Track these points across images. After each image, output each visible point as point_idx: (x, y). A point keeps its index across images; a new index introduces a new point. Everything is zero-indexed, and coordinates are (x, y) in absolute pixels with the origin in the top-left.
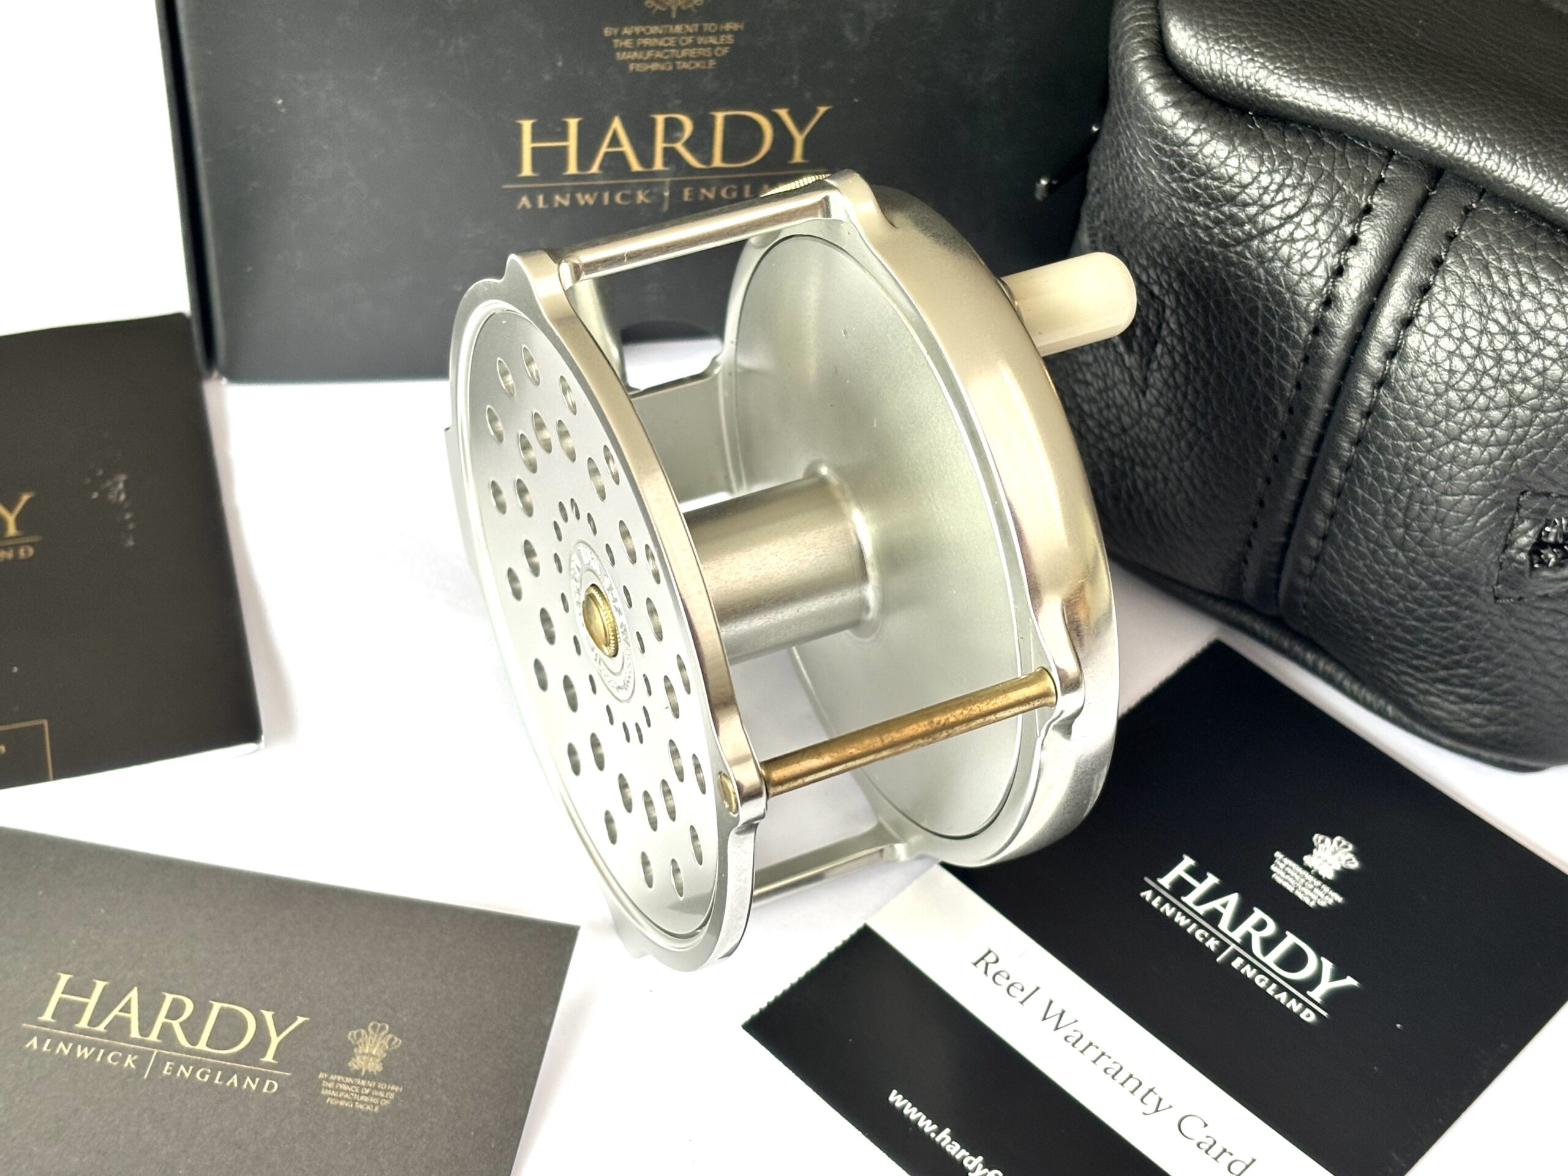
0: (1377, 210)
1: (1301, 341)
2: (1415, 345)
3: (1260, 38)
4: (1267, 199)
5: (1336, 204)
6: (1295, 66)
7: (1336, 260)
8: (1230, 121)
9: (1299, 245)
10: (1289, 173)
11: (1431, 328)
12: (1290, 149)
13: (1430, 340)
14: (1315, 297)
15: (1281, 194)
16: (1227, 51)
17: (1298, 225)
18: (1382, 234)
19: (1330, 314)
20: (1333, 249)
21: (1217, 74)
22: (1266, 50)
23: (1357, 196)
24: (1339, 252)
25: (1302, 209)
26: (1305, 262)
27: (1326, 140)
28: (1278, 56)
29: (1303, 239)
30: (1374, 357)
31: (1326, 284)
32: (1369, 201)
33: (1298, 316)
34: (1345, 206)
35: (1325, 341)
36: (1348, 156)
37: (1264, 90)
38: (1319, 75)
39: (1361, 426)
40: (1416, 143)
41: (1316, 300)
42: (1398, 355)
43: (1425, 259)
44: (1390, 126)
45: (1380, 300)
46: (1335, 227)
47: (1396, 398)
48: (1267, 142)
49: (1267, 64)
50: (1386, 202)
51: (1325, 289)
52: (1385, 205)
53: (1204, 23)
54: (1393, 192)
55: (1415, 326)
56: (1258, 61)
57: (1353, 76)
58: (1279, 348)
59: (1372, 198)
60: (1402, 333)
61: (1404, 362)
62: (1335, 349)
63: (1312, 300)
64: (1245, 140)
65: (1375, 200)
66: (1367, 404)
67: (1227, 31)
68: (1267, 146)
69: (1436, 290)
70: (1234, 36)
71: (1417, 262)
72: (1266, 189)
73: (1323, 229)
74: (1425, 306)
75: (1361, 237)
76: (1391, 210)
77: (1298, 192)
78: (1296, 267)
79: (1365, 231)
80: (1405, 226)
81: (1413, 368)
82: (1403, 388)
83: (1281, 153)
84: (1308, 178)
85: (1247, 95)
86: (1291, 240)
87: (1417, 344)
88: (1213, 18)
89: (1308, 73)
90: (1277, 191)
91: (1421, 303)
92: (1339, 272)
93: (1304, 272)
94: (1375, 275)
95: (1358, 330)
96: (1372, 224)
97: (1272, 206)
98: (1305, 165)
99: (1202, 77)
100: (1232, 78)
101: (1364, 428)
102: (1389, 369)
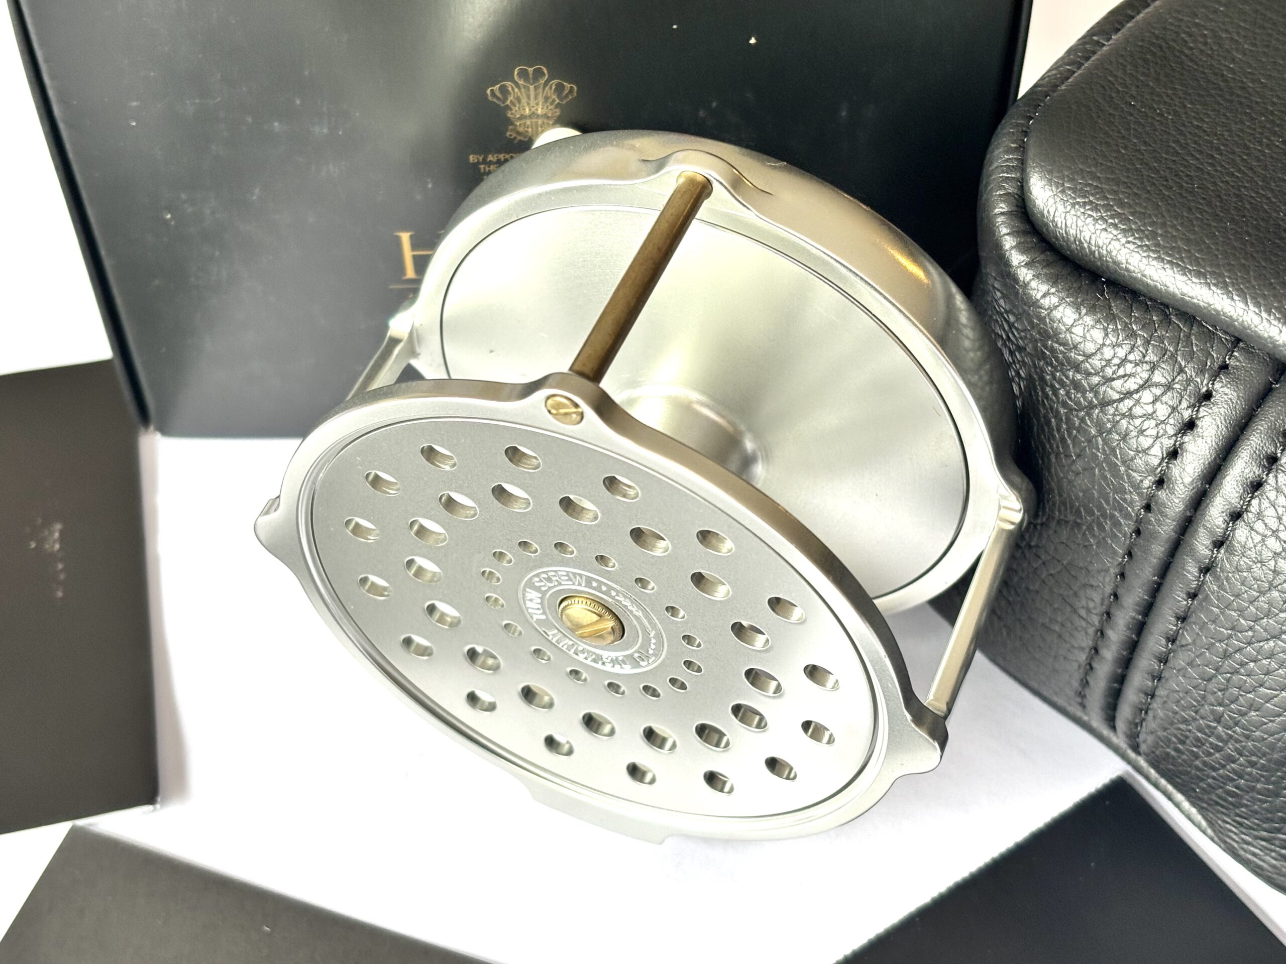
0: (1216, 397)
1: (1133, 514)
2: (1243, 539)
3: (1115, 208)
4: (1109, 371)
5: (1177, 386)
6: (1147, 243)
7: (1172, 442)
8: (1079, 288)
9: (1137, 422)
10: (1133, 348)
11: (1259, 526)
12: (1136, 324)
13: (1258, 538)
14: (1149, 476)
15: (1122, 369)
16: (1082, 217)
17: (1138, 402)
18: (1219, 423)
19: (1162, 494)
20: (1171, 431)
21: (1072, 239)
22: (1120, 222)
23: (1198, 380)
24: (1175, 435)
25: (1142, 387)
26: (1141, 439)
27: (1173, 318)
28: (1131, 229)
29: (1141, 417)
30: (1201, 543)
31: (1160, 464)
32: (1210, 386)
33: (1132, 490)
34: (1185, 390)
35: (1155, 519)
36: (1193, 337)
37: (1115, 262)
38: (1169, 255)
39: (1186, 605)
40: (1259, 337)
41: (1150, 478)
42: (1225, 546)
43: (1260, 455)
44: (1235, 317)
45: (1212, 488)
46: (1174, 409)
47: (1221, 587)
48: (1113, 314)
49: (1119, 236)
50: (1226, 390)
51: (1159, 469)
52: (1226, 394)
53: (1063, 185)
54: (1235, 381)
55: (1244, 521)
56: (1110, 232)
57: (1203, 259)
58: (1112, 516)
59: (1213, 384)
60: (1231, 525)
61: (1231, 554)
62: (1166, 528)
63: (1146, 477)
64: (1092, 310)
65: (1217, 385)
66: (1194, 585)
67: (1085, 197)
68: (1112, 318)
69: (1267, 487)
70: (1091, 202)
71: (1251, 457)
72: (1109, 362)
73: (1162, 411)
74: (1255, 502)
75: (1198, 423)
76: (1231, 399)
77: (1139, 369)
78: (1133, 442)
79: (1203, 417)
80: (1242, 418)
81: (1238, 562)
82: (1227, 578)
83: (1126, 326)
84: (1151, 357)
85: (1099, 264)
86: (1131, 416)
87: (1245, 540)
88: (1072, 180)
89: (1159, 252)
90: (1119, 366)
91: (1252, 498)
92: (1174, 454)
93: (1140, 449)
94: (1209, 463)
95: (1188, 514)
96: (1210, 411)
97: (1114, 379)
98: (1148, 342)
99: (1057, 238)
100: (1086, 245)
101: (1189, 608)
102: (1216, 558)
